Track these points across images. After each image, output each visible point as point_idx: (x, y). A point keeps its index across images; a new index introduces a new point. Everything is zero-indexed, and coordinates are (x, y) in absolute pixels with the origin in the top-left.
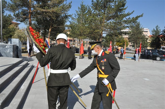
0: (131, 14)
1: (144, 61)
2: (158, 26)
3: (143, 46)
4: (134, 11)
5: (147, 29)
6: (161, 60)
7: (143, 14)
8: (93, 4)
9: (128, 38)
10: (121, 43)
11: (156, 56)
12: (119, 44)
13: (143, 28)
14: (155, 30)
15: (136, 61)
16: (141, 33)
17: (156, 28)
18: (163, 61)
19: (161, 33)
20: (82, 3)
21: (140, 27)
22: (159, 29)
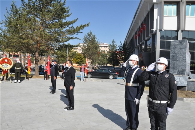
0: (74, 22)
1: (91, 80)
2: (114, 41)
3: (102, 63)
4: (78, 19)
5: (107, 44)
6: (114, 79)
7: (89, 23)
8: (23, 4)
9: (83, 53)
10: (78, 59)
11: (109, 74)
12: (75, 61)
13: (99, 42)
14: (112, 45)
15: (81, 81)
16: (97, 47)
17: (113, 43)
18: (117, 79)
19: (117, 48)
20: (14, 3)
21: (96, 41)
22: (115, 44)
